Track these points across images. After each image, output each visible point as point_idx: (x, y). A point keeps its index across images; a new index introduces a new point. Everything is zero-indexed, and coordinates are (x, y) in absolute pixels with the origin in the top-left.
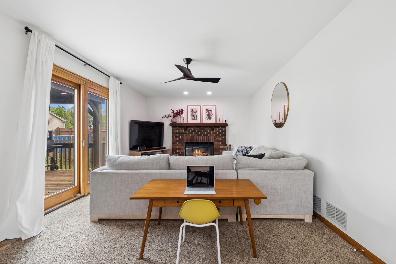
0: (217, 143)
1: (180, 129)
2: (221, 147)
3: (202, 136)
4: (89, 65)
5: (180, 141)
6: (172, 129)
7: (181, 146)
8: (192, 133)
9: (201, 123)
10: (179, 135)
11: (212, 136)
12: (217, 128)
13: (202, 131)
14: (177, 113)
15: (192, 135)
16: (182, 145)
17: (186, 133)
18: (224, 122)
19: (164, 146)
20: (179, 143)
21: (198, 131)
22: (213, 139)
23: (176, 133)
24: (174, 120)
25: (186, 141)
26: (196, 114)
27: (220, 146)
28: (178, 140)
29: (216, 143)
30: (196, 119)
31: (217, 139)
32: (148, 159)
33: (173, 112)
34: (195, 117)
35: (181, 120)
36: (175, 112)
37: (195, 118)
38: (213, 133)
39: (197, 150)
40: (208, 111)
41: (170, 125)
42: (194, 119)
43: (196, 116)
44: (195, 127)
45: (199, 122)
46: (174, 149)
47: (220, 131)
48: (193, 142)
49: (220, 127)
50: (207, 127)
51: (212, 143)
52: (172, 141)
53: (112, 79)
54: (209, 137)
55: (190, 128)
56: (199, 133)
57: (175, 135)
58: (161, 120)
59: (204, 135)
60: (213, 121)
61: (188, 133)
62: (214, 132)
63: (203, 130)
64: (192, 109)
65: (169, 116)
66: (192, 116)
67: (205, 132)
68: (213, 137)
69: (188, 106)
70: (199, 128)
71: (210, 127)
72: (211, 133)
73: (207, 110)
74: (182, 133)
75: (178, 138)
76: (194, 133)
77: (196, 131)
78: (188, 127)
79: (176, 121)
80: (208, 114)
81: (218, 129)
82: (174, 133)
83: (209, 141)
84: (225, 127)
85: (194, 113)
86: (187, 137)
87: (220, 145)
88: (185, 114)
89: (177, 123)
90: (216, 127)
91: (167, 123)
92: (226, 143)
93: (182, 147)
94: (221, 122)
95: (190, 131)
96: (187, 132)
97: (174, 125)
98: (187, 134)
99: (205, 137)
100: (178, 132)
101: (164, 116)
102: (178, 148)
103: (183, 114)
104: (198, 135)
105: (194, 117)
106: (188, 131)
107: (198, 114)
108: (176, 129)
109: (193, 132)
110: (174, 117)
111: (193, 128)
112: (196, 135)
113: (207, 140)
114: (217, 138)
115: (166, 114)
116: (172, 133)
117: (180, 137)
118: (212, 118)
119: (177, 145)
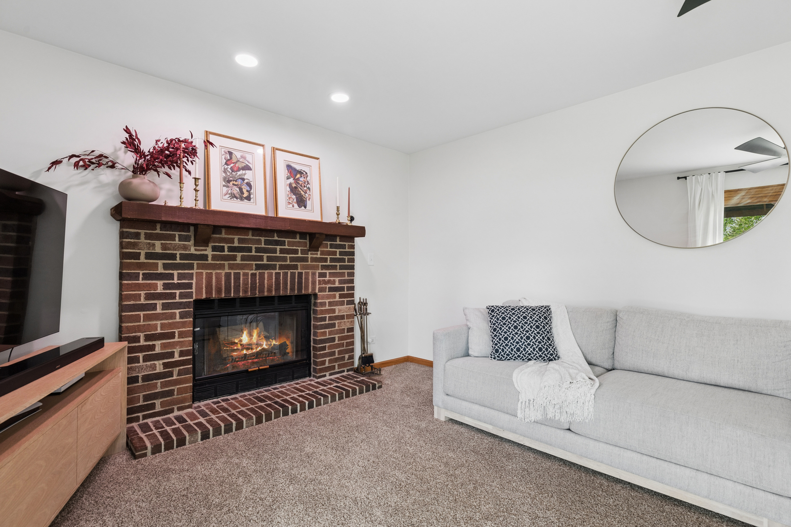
0: (328, 297)
1: (172, 238)
2: (340, 311)
3: (274, 272)
5: (173, 296)
6: (122, 235)
7: (178, 319)
9: (271, 215)
10: (165, 266)
11: (310, 271)
12: (329, 243)
13: (275, 251)
15: (231, 267)
16: (182, 316)
17: (207, 256)
20: (165, 306)
21: (257, 250)
22: (314, 283)
23: (149, 256)
25: (204, 296)
26: (248, 175)
27: (337, 308)
28: (160, 290)
30: (248, 198)
31: (329, 282)
34: (245, 191)
37: (246, 194)
38: (314, 260)
39: (245, 333)
40: (292, 171)
42: (242, 199)
43: (249, 185)
44: (245, 231)
45: (263, 213)
46: (137, 339)
47: (335, 253)
48: (236, 296)
49: (335, 236)
50: (292, 234)
54: (300, 274)
55: (224, 235)
56: (261, 259)
57: (139, 266)
58: (38, 173)
59: (281, 267)
60: (312, 212)
61: (214, 258)
62: (319, 256)
63: (278, 248)
64: (230, 153)
66: (229, 181)
67: (288, 256)
68: (314, 274)
69: (208, 133)
70: (263, 239)
71: (303, 235)
72: (306, 260)
73: (289, 167)
74: (183, 257)
75: (160, 283)
76: (243, 258)
77: (250, 249)
78: (217, 229)
80: (294, 185)
81: (332, 246)
82: (134, 256)
83: (300, 289)
84: (351, 239)
85: (239, 169)
86: (209, 276)
87: (337, 304)
90: (322, 236)
92: (352, 295)
93: (184, 325)
94: (344, 219)
95: (222, 249)
96: (209, 252)
98: (210, 261)
99: (286, 274)
100: (158, 249)
102: (159, 331)
104: (258, 267)
105: (241, 189)
106: (214, 249)
107: (257, 177)
108: (148, 237)
109: (239, 255)
110: (139, 170)
111: (236, 238)
112: (249, 267)
113: (292, 289)
114: (327, 278)
116: (123, 256)
117: (171, 276)
118: (309, 203)
119: (157, 317)
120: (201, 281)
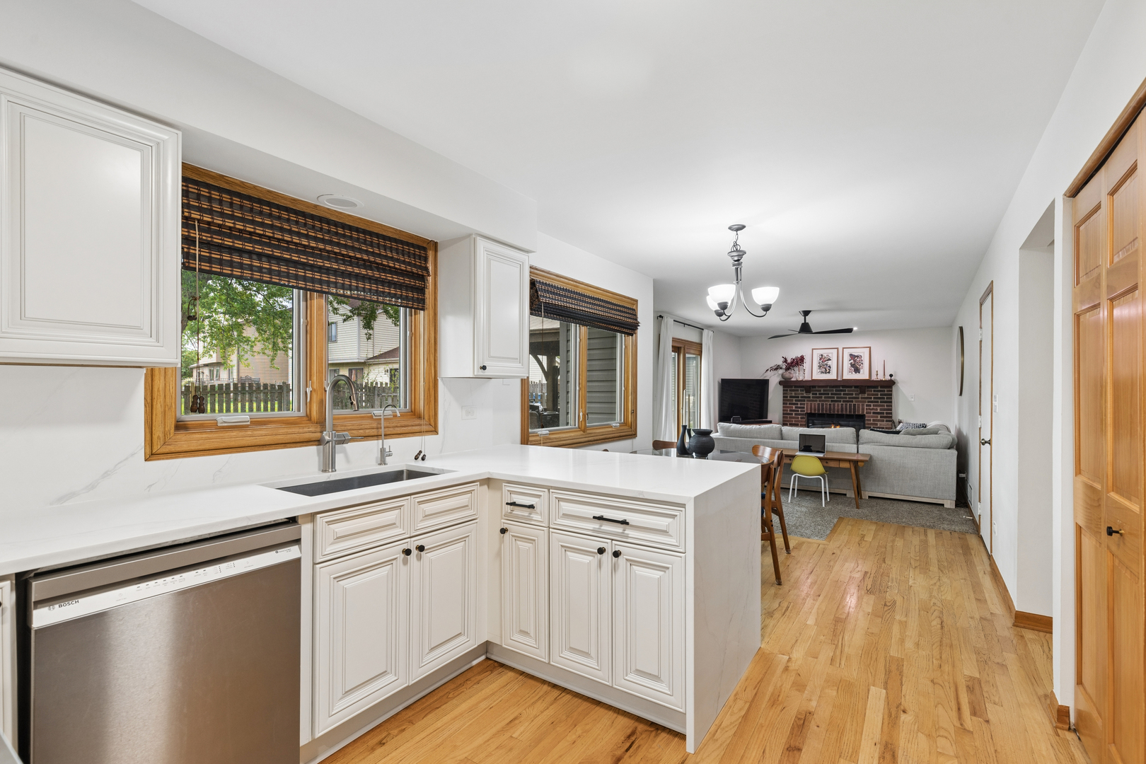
0: (872, 417)
1: (798, 391)
2: (880, 425)
3: (840, 403)
4: (689, 325)
5: (798, 411)
6: (784, 390)
7: (799, 419)
8: (821, 397)
9: (839, 379)
10: (796, 401)
11: (861, 404)
13: (840, 394)
14: (792, 363)
15: (820, 401)
16: (801, 418)
17: (810, 397)
18: (888, 378)
19: (769, 419)
20: (796, 414)
21: (832, 394)
22: (863, 409)
23: (791, 397)
24: (787, 375)
25: (809, 411)
26: (829, 363)
27: (879, 423)
28: (794, 408)
29: (869, 417)
30: (829, 372)
31: (873, 409)
32: (759, 428)
33: (786, 361)
34: (827, 370)
35: (798, 375)
36: (789, 361)
38: (862, 398)
41: (780, 383)
42: (826, 373)
43: (830, 367)
44: (826, 386)
45: (836, 378)
47: (877, 395)
48: (822, 413)
49: (878, 386)
50: (851, 387)
51: (862, 417)
52: (783, 410)
53: (705, 332)
54: (855, 405)
55: (817, 389)
56: (834, 398)
57: (788, 400)
58: (764, 374)
59: (843, 402)
60: (863, 375)
61: (813, 397)
62: (866, 396)
63: (842, 393)
64: (822, 355)
65: (778, 368)
66: (821, 367)
67: (848, 396)
68: (863, 405)
69: (813, 349)
70: (834, 389)
71: (856, 387)
72: (858, 398)
73: (851, 355)
74: (802, 397)
75: (794, 406)
77: (828, 394)
78: (814, 387)
79: (791, 376)
80: (853, 363)
81: (874, 391)
82: (787, 397)
83: (854, 412)
84: (891, 387)
85: (825, 361)
86: (811, 404)
87: (879, 421)
88: (807, 365)
89: (792, 380)
90: (869, 387)
91: (774, 380)
92: (891, 417)
93: (802, 421)
94: (881, 377)
95: (816, 394)
96: (811, 395)
97: (786, 384)
98: (811, 399)
99: (846, 405)
100: (793, 395)
101: (768, 367)
102: (794, 423)
103: (804, 365)
104: (832, 401)
105: (825, 369)
106: (813, 394)
107: (833, 364)
108: (790, 390)
109: (823, 396)
110: (787, 369)
111: (822, 389)
112: (828, 401)
113: (850, 411)
114: (872, 407)
115: (773, 364)
116: (784, 397)
117: (797, 404)
118: (861, 371)
119: (793, 418)
120: (808, 407)
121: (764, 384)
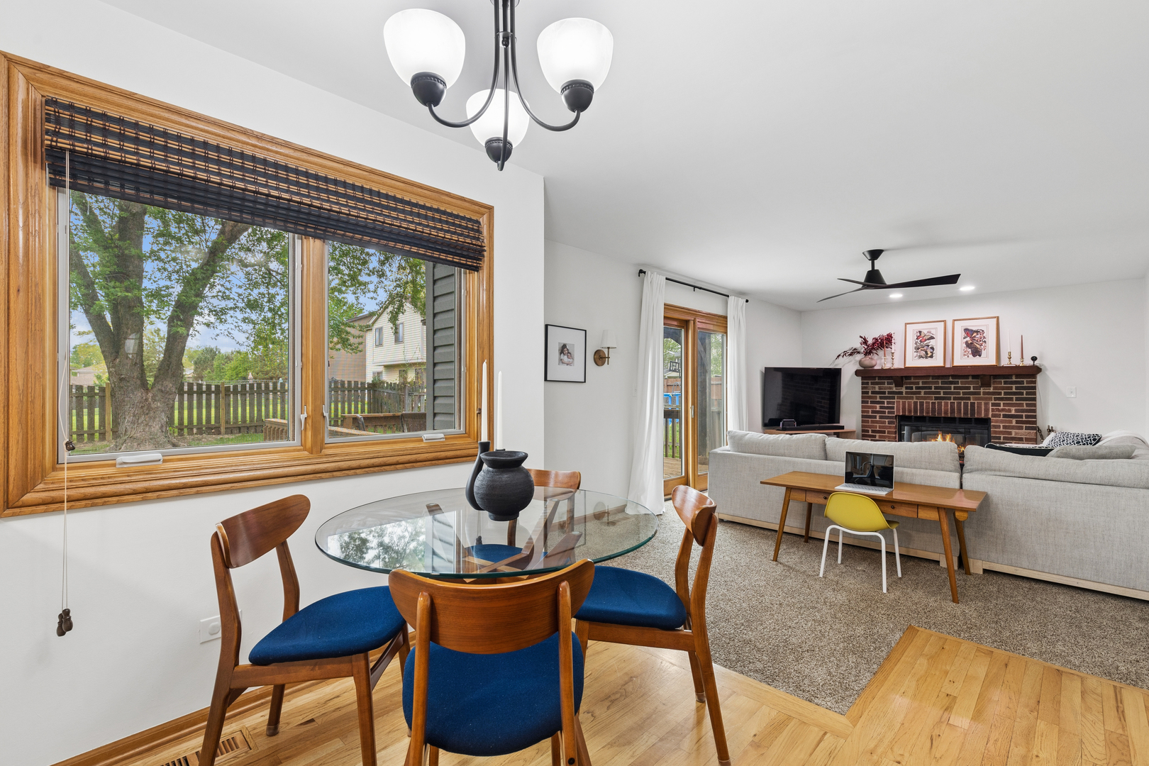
0: (1003, 422)
1: (884, 383)
2: (1016, 434)
3: (949, 401)
4: (700, 288)
6: (863, 383)
7: (887, 424)
8: (920, 393)
9: (948, 365)
10: (881, 398)
11: (983, 402)
12: (1003, 381)
13: (950, 388)
14: (873, 344)
15: (917, 398)
16: (889, 423)
17: (902, 392)
18: (1028, 362)
19: (841, 424)
20: (881, 417)
21: (936, 388)
22: (987, 410)
23: (873, 393)
24: (867, 361)
25: (901, 414)
26: (932, 343)
27: (1013, 431)
28: (878, 409)
29: (997, 421)
30: (931, 357)
31: (1003, 410)
33: (865, 342)
34: (929, 352)
35: (882, 361)
36: (870, 341)
37: (930, 354)
38: (984, 393)
39: (939, 436)
40: (968, 332)
41: (857, 373)
42: (926, 358)
43: (932, 348)
44: (927, 377)
45: (942, 365)
46: (868, 431)
47: (1011, 388)
48: (921, 415)
49: (1012, 375)
50: (966, 377)
51: (985, 422)
52: (863, 412)
53: (732, 300)
54: (973, 404)
55: (912, 380)
56: (939, 393)
57: (870, 397)
58: (834, 362)
59: (955, 399)
60: (987, 359)
61: (907, 393)
62: (992, 390)
63: (952, 386)
64: (920, 332)
65: (854, 352)
66: (918, 349)
67: (961, 391)
68: (986, 404)
69: (906, 324)
70: (940, 381)
71: (974, 377)
72: (979, 393)
73: (966, 330)
74: (889, 393)
75: (878, 406)
77: (930, 388)
78: (908, 378)
79: (874, 363)
80: (969, 342)
81: (1005, 383)
82: (867, 393)
83: (973, 414)
84: (1033, 376)
85: (926, 340)
86: (904, 403)
87: (1013, 428)
88: (897, 347)
89: (875, 368)
90: (996, 377)
91: (849, 369)
92: (1035, 422)
93: (890, 427)
94: (1016, 361)
95: (912, 388)
96: (904, 390)
97: (866, 374)
98: (904, 395)
99: (959, 404)
100: (877, 390)
101: (841, 351)
102: (878, 429)
103: (893, 346)
104: (936, 398)
105: (926, 352)
106: (907, 388)
107: (938, 344)
108: (872, 383)
109: (923, 391)
110: (868, 353)
111: (921, 381)
112: (931, 398)
113: (966, 413)
114: (1002, 407)
115: (848, 347)
116: (863, 393)
117: (883, 403)
118: (984, 353)
119: (877, 422)
120: (899, 406)
121: (833, 375)
